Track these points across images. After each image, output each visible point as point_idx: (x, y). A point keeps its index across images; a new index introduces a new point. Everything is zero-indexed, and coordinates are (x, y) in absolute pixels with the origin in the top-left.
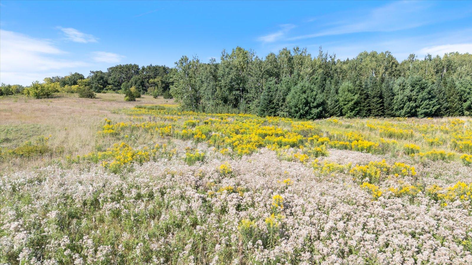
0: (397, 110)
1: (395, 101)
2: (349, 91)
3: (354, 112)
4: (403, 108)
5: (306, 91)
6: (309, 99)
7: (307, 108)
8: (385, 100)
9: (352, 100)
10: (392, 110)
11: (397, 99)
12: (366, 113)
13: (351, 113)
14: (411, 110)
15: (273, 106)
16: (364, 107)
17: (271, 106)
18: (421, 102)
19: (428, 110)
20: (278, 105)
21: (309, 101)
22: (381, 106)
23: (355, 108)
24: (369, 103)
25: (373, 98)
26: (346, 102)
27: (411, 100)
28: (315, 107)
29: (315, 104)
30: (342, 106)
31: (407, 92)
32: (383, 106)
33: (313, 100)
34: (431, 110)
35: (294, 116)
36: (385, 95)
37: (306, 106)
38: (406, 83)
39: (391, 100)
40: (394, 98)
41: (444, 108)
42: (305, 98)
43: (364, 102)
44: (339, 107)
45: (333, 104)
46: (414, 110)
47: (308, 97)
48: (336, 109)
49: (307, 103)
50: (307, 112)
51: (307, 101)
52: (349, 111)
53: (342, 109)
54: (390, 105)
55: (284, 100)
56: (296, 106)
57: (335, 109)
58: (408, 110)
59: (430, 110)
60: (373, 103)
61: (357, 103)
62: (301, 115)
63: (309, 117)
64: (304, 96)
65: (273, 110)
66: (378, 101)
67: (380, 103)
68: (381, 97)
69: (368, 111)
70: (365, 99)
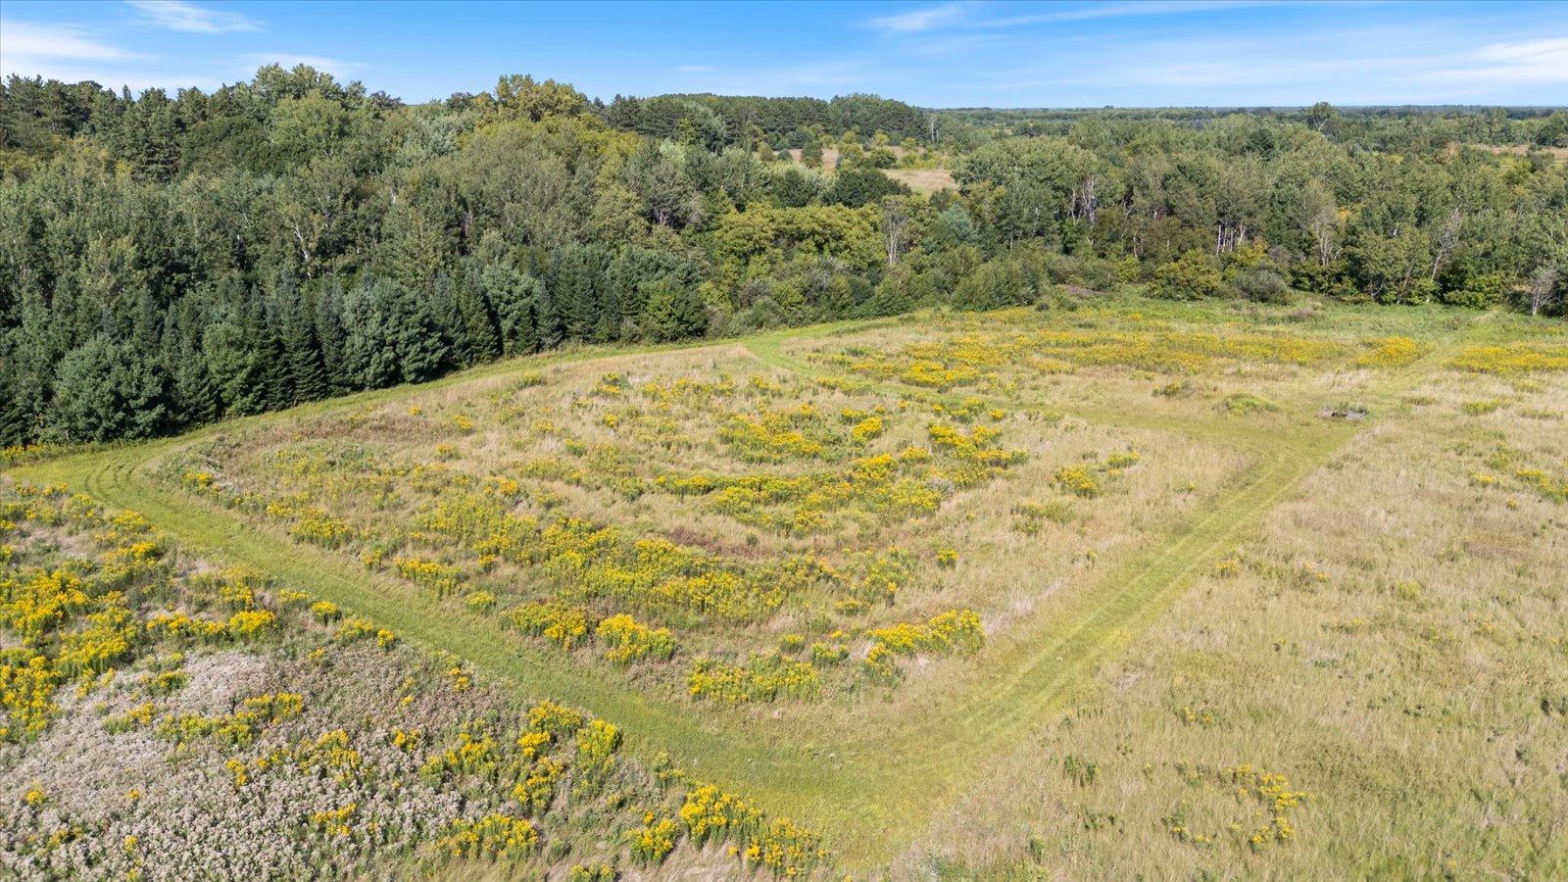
0: (355, 371)
1: (349, 351)
2: (231, 344)
3: (251, 395)
4: (368, 364)
5: (110, 367)
6: (124, 390)
7: (120, 415)
8: (325, 350)
9: (243, 367)
10: (345, 372)
11: (353, 345)
12: (284, 392)
13: (245, 399)
14: (386, 367)
15: (15, 413)
16: (276, 377)
17: (8, 415)
18: (407, 346)
19: (421, 364)
20: (30, 409)
21: (124, 394)
22: (317, 368)
23: (252, 385)
24: (286, 364)
25: (296, 349)
26: (228, 375)
27: (385, 345)
28: (143, 408)
29: (141, 401)
30: (218, 385)
31: (373, 327)
32: (323, 364)
33: (134, 391)
34: (430, 361)
35: (86, 436)
36: (324, 337)
37: (116, 411)
38: (368, 305)
39: (341, 347)
40: (344, 345)
41: (459, 347)
42: (111, 392)
43: (275, 365)
44: (210, 391)
45: (193, 386)
46: (392, 367)
47: (119, 384)
48: (205, 395)
49: (119, 402)
50: (121, 424)
51: (117, 394)
52: (238, 396)
53: (220, 392)
54: (338, 361)
55: (48, 394)
56: (90, 413)
57: (199, 396)
58: (381, 369)
59: (427, 361)
60: (297, 362)
61: (257, 371)
62: (107, 430)
63: (130, 434)
64: (108, 385)
65: (18, 425)
66: (308, 356)
67: (314, 362)
68: (315, 344)
69: (287, 386)
70: (276, 357)
